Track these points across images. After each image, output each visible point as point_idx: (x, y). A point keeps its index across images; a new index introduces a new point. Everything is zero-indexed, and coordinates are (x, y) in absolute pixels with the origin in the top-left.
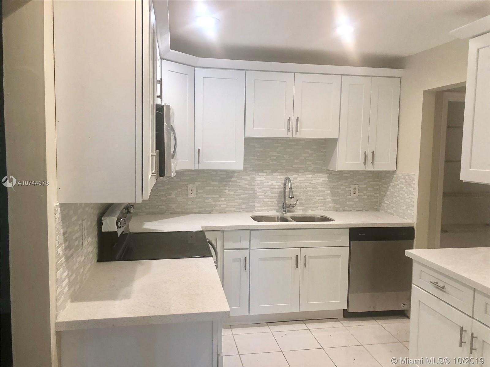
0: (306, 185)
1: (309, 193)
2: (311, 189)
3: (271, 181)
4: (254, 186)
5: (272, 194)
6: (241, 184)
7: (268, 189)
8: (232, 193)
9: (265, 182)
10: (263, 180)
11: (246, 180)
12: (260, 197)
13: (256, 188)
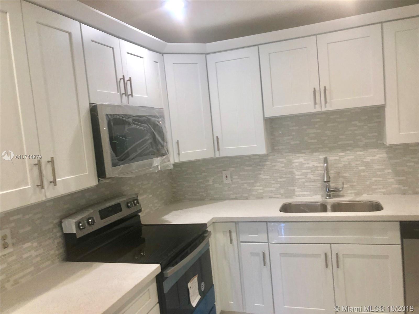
0: (357, 164)
1: (362, 174)
2: (364, 168)
3: (312, 162)
4: (292, 168)
5: (314, 176)
6: (276, 168)
7: (310, 171)
8: (268, 177)
9: (305, 164)
10: (302, 162)
11: (282, 162)
12: (301, 180)
13: (295, 171)
